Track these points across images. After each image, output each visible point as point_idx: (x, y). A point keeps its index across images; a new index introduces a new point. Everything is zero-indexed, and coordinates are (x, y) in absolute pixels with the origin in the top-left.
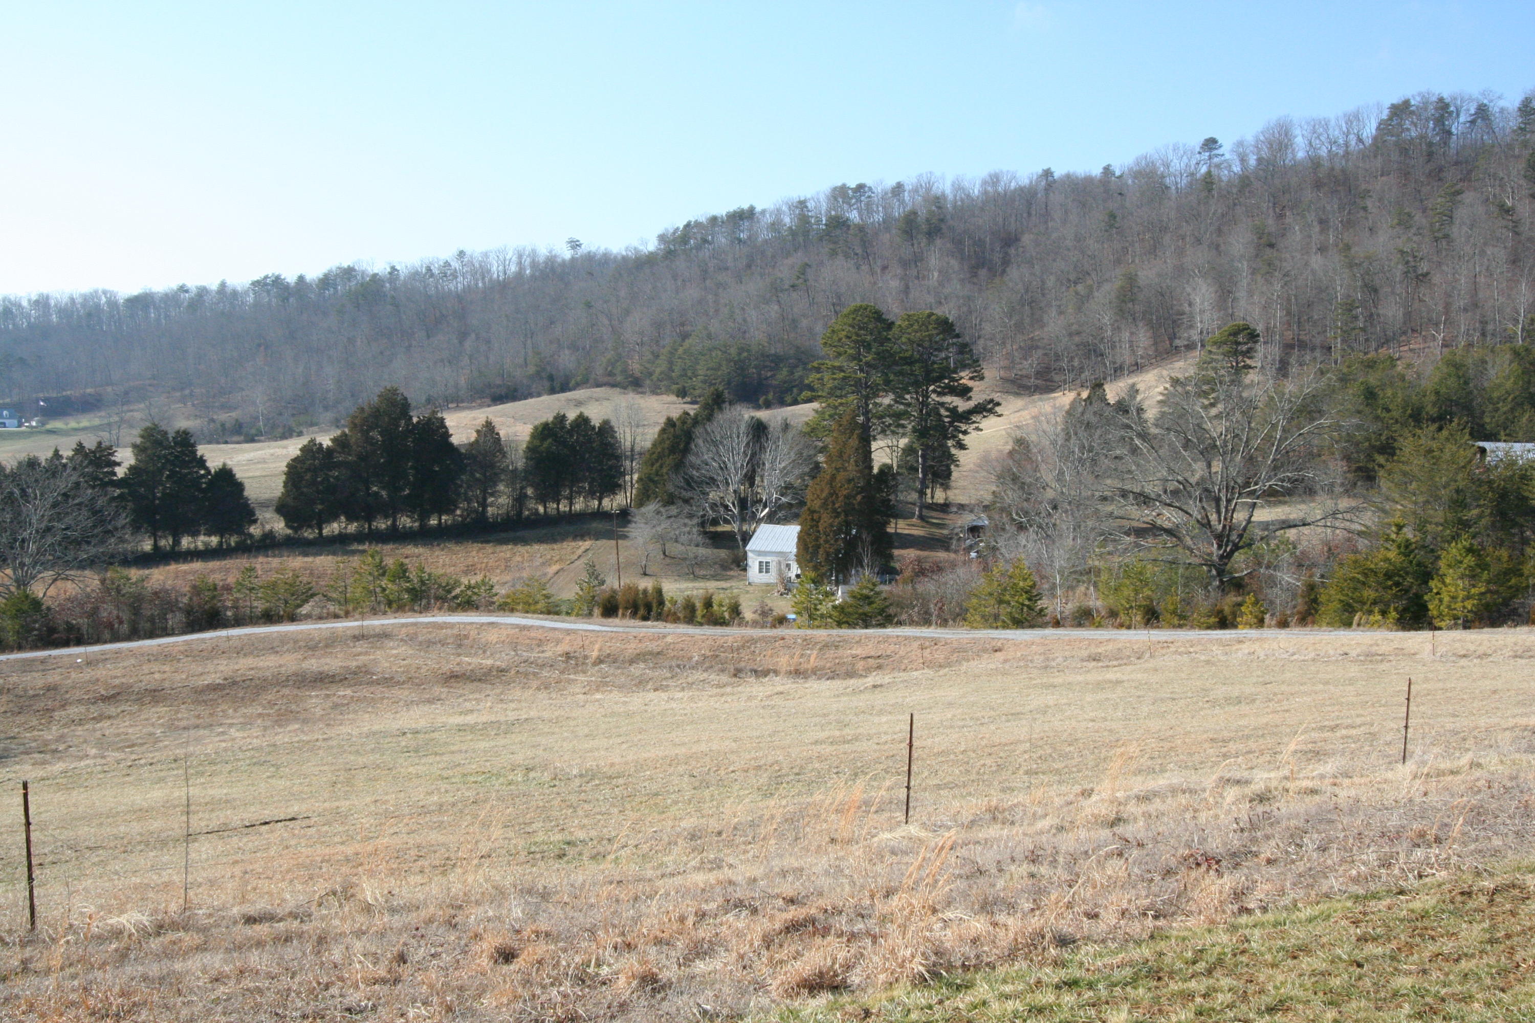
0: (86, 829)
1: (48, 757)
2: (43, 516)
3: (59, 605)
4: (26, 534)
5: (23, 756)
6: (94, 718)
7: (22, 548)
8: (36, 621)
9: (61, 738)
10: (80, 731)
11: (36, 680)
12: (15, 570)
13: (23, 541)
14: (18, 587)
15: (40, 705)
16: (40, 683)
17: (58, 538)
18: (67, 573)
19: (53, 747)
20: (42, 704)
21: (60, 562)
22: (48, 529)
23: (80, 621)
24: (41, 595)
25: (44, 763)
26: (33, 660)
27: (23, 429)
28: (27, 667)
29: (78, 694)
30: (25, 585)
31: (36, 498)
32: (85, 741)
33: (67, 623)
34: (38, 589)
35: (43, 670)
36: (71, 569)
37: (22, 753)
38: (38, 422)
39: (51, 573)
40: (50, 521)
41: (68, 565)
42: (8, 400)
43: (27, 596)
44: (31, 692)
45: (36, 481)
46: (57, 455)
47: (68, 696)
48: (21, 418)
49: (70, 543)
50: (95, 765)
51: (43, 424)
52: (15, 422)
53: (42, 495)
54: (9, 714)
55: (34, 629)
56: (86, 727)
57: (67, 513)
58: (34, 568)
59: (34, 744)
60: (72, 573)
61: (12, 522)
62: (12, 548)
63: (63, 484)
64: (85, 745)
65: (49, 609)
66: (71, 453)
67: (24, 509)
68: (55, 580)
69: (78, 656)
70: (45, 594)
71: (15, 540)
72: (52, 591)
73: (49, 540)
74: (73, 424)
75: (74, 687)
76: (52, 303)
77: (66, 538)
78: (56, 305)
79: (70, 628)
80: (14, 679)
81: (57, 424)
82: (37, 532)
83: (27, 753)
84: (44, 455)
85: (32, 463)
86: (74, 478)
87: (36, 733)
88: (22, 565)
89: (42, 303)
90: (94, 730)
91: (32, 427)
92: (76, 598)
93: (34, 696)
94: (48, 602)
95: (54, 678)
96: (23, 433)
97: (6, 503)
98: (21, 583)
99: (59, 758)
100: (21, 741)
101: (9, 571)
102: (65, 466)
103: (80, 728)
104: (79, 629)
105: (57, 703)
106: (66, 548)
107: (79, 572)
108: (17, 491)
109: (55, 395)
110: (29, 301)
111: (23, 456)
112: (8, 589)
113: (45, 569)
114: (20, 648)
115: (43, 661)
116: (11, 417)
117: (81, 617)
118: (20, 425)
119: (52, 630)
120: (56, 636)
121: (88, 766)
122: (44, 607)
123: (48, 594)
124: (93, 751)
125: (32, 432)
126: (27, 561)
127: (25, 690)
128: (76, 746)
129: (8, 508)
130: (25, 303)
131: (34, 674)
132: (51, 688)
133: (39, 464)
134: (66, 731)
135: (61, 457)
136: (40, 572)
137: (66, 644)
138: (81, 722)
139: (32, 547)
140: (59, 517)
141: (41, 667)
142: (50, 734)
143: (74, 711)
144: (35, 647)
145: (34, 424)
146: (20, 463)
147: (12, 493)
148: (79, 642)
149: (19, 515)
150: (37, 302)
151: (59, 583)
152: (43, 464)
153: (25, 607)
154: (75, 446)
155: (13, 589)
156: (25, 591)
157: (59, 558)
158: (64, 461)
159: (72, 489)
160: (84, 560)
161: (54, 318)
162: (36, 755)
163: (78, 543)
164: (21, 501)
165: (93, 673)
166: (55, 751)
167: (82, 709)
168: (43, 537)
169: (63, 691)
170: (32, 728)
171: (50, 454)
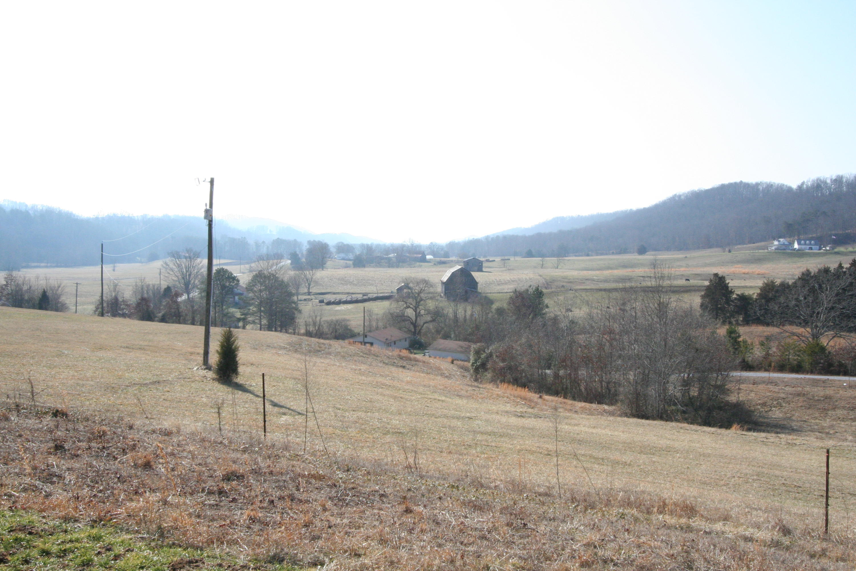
0: (848, 482)
1: (824, 435)
2: (830, 300)
3: (835, 351)
4: (820, 310)
5: (809, 433)
6: (851, 419)
7: (817, 317)
8: (822, 359)
9: (832, 427)
10: (843, 424)
11: (819, 392)
12: (812, 329)
13: (818, 313)
14: (813, 339)
15: (821, 406)
16: (822, 394)
17: (838, 313)
18: (842, 333)
19: (827, 431)
20: (822, 406)
21: (838, 327)
22: (833, 308)
23: (847, 362)
24: (825, 345)
25: (822, 439)
26: (819, 380)
27: (822, 251)
28: (815, 383)
29: (843, 403)
30: (817, 338)
31: (827, 290)
32: (846, 431)
33: (840, 362)
34: (824, 341)
35: (824, 387)
36: (843, 332)
37: (809, 431)
38: (830, 247)
39: (832, 333)
40: (834, 303)
41: (842, 329)
42: (814, 235)
43: (818, 344)
44: (816, 398)
45: (828, 280)
46: (840, 266)
47: (837, 403)
48: (821, 245)
49: (844, 317)
50: (853, 447)
51: (833, 249)
52: (818, 247)
53: (831, 288)
54: (803, 408)
55: (820, 363)
56: (847, 423)
57: (844, 300)
58: (823, 329)
59: (816, 427)
60: (844, 334)
61: (813, 302)
62: (811, 317)
63: (843, 283)
64: (845, 434)
65: (829, 353)
66: (848, 266)
67: (820, 296)
68: (834, 337)
69: (844, 381)
70: (828, 344)
71: (814, 312)
72: (832, 343)
73: (833, 314)
74: (850, 249)
75: (840, 399)
76: (844, 180)
77: (842, 314)
78: (846, 182)
79: (841, 365)
80: (807, 389)
81: (842, 249)
82: (826, 309)
83: (812, 431)
84: (833, 266)
85: (826, 271)
86: (849, 280)
87: (817, 421)
88: (816, 326)
89: (838, 181)
90: (851, 426)
91: (827, 250)
92: (845, 348)
93: (818, 400)
94: (829, 349)
95: (829, 392)
96: (821, 253)
97: (810, 292)
98: (816, 336)
99: (830, 438)
100: (809, 424)
101: (809, 329)
102: (845, 272)
103: (843, 423)
104: (846, 367)
105: (830, 406)
106: (842, 319)
107: (848, 334)
108: (817, 286)
109: (841, 232)
110: (831, 179)
111: (821, 266)
112: (808, 340)
113: (829, 330)
114: (812, 372)
115: (824, 382)
116: (816, 244)
117: (847, 360)
118: (820, 249)
119: (830, 365)
120: (832, 368)
121: (848, 446)
122: (827, 352)
123: (829, 344)
124: (850, 438)
125: (826, 253)
126: (819, 324)
127: (813, 397)
128: (840, 433)
129: (811, 295)
130: (829, 181)
131: (819, 388)
132: (827, 398)
133: (830, 271)
134: (835, 423)
135: (843, 267)
136: (826, 331)
137: (838, 374)
138: (843, 420)
139: (822, 317)
140: (839, 301)
141: (823, 385)
142: (826, 423)
143: (840, 412)
144: (820, 373)
145: (828, 248)
146: (820, 271)
147: (814, 287)
148: (846, 373)
149: (817, 299)
150: (836, 180)
151: (835, 339)
152: (832, 271)
153: (816, 350)
154: (851, 262)
155: (810, 340)
156: (817, 341)
157: (837, 325)
158: (844, 270)
159: (847, 287)
160: (852, 327)
161: (845, 189)
162: (817, 433)
163: (848, 317)
164: (819, 291)
165: (852, 393)
166: (828, 433)
167: (845, 412)
168: (829, 312)
169: (834, 400)
170: (816, 418)
171: (836, 265)
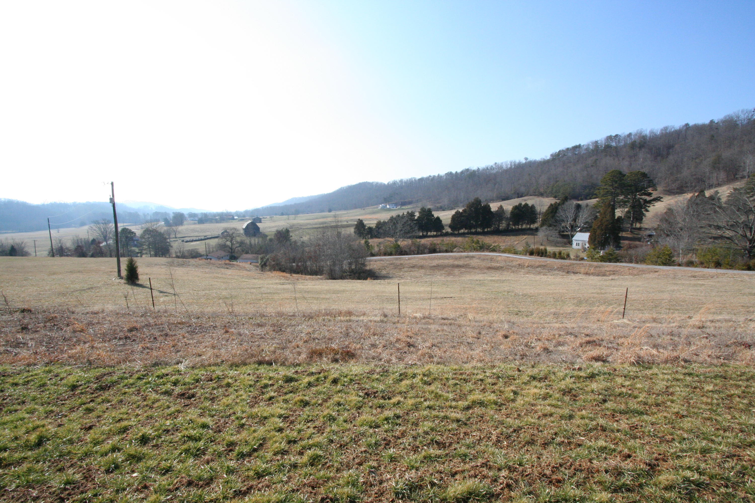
0: (408, 294)
2: (400, 227)
3: (403, 246)
6: (409, 271)
7: (396, 234)
8: (399, 250)
9: (403, 275)
10: (407, 274)
11: (398, 262)
13: (397, 232)
20: (400, 267)
22: (401, 230)
23: (407, 250)
25: (400, 280)
28: (397, 259)
29: (407, 266)
32: (408, 276)
34: (399, 243)
35: (400, 260)
37: (396, 277)
41: (405, 238)
42: (394, 202)
43: (397, 244)
44: (397, 265)
45: (399, 220)
46: (403, 214)
48: (397, 206)
51: (401, 207)
52: (395, 207)
53: (400, 223)
57: (405, 227)
58: (398, 238)
61: (394, 228)
62: (394, 234)
63: (404, 220)
66: (406, 214)
67: (397, 226)
68: (402, 241)
69: (407, 258)
71: (395, 232)
72: (402, 243)
73: (402, 232)
74: (407, 207)
75: (406, 264)
77: (405, 232)
78: (404, 181)
79: (405, 251)
80: (394, 261)
81: (404, 207)
82: (399, 230)
84: (401, 214)
85: (399, 216)
86: (407, 219)
87: (398, 273)
88: (396, 237)
89: (401, 181)
92: (406, 245)
94: (401, 246)
95: (402, 262)
96: (397, 209)
97: (394, 224)
98: (396, 241)
99: (403, 279)
101: (394, 239)
102: (405, 216)
104: (407, 252)
105: (402, 267)
106: (405, 234)
107: (407, 240)
109: (403, 201)
111: (397, 214)
112: (394, 243)
113: (401, 239)
114: (396, 255)
115: (400, 258)
119: (402, 252)
121: (408, 281)
124: (409, 278)
125: (399, 209)
128: (406, 277)
130: (398, 181)
132: (401, 264)
134: (404, 273)
137: (404, 255)
138: (407, 272)
139: (398, 234)
140: (403, 227)
142: (401, 273)
143: (405, 269)
144: (398, 255)
145: (399, 207)
146: (396, 216)
147: (395, 222)
148: (407, 254)
152: (401, 216)
153: (397, 247)
154: (407, 212)
157: (403, 236)
159: (406, 221)
160: (408, 237)
161: (404, 184)
162: (398, 278)
163: (407, 233)
164: (396, 224)
165: (410, 261)
167: (407, 269)
168: (400, 232)
169: (404, 265)
